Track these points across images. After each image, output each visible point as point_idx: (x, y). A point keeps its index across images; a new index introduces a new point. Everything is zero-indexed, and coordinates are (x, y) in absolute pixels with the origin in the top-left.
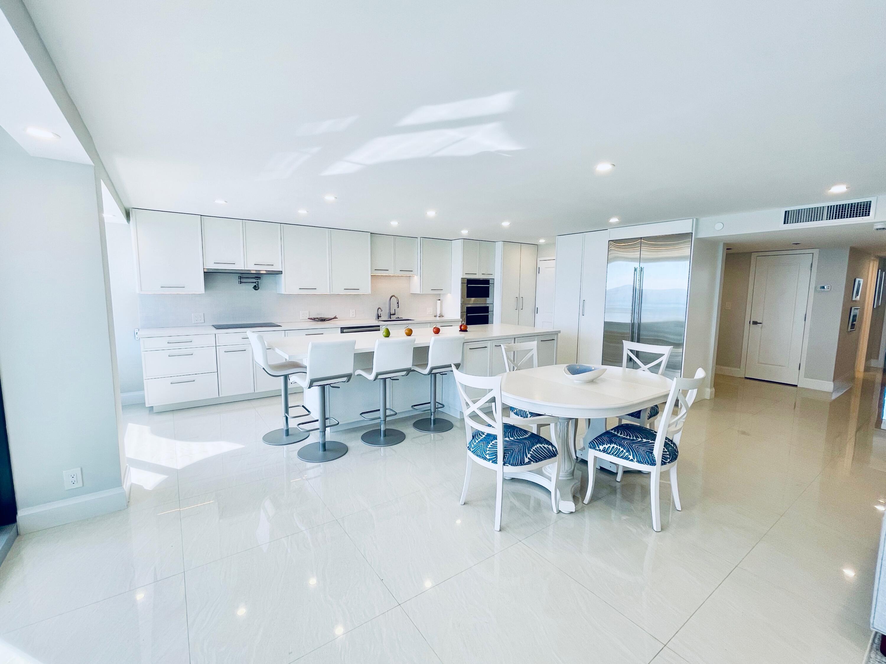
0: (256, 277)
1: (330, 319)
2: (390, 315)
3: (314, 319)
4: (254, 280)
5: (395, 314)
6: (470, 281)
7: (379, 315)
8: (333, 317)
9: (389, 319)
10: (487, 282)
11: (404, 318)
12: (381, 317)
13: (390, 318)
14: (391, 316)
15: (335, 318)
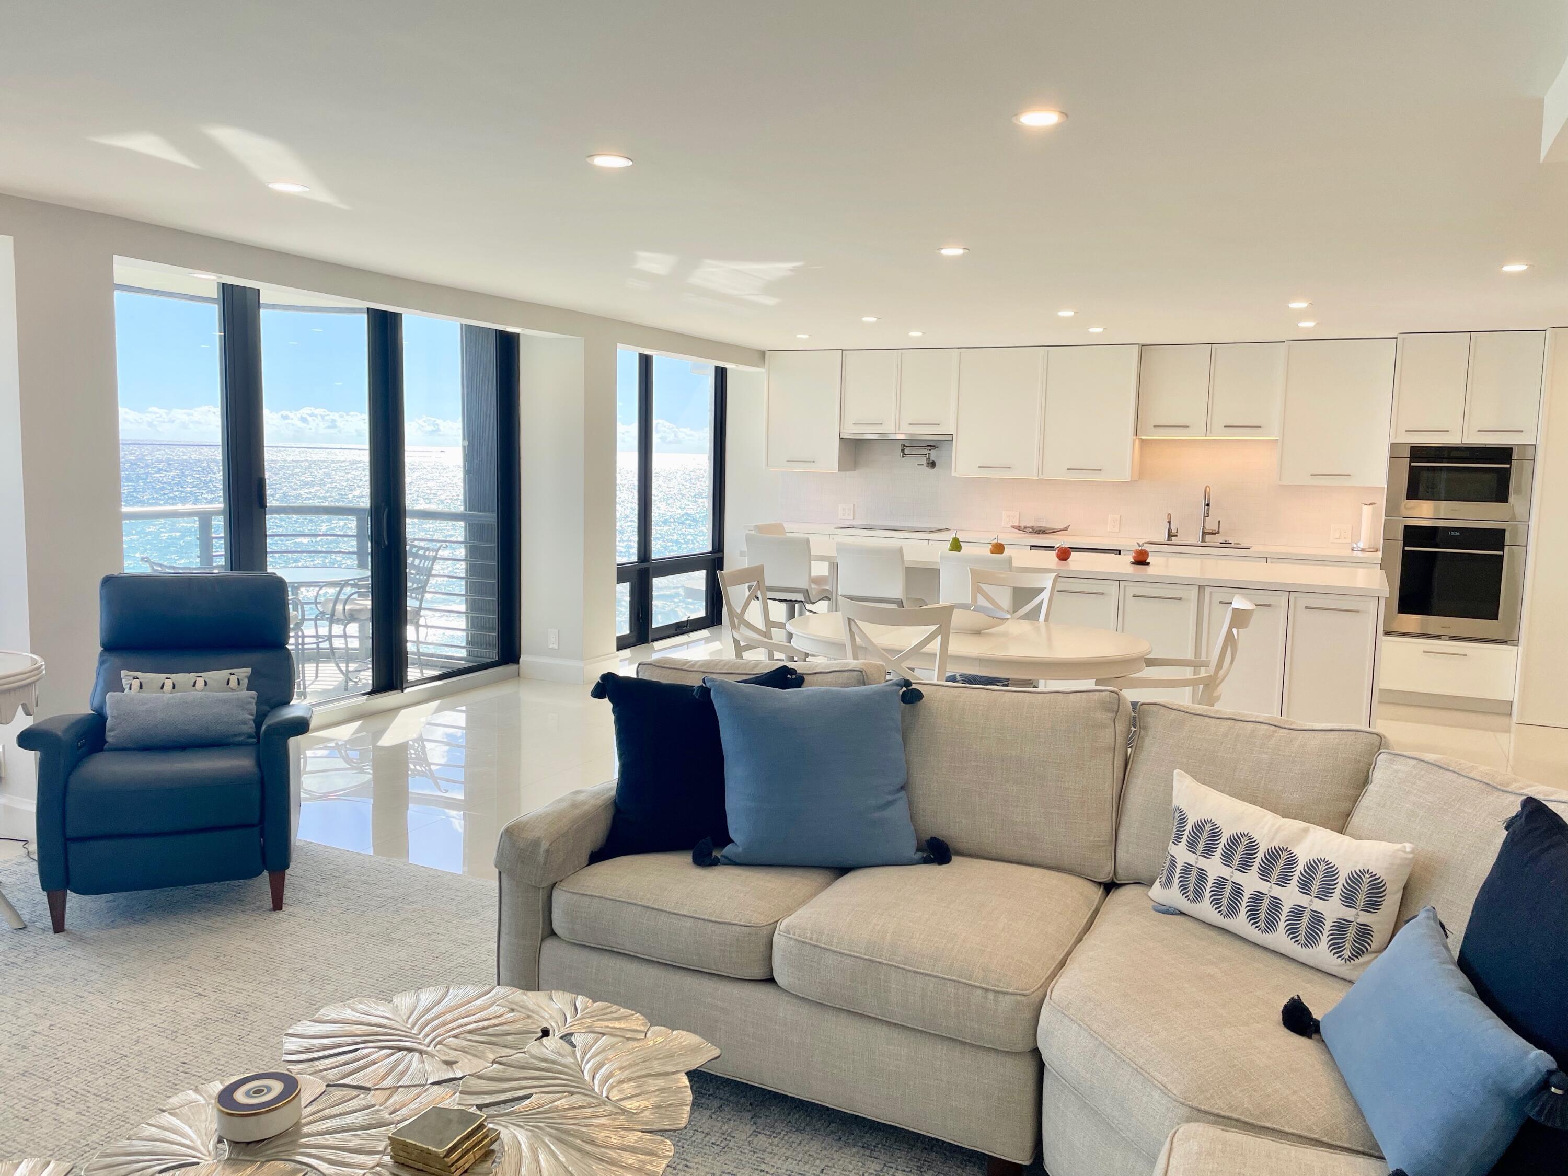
0: (928, 446)
1: (1054, 532)
2: (1204, 533)
3: (1026, 527)
4: (925, 451)
5: (1218, 532)
6: (1418, 453)
7: (1174, 531)
8: (1061, 527)
9: (1200, 543)
10: (1504, 454)
11: (1243, 545)
12: (1176, 536)
13: (1203, 540)
14: (1207, 536)
15: (1066, 529)
